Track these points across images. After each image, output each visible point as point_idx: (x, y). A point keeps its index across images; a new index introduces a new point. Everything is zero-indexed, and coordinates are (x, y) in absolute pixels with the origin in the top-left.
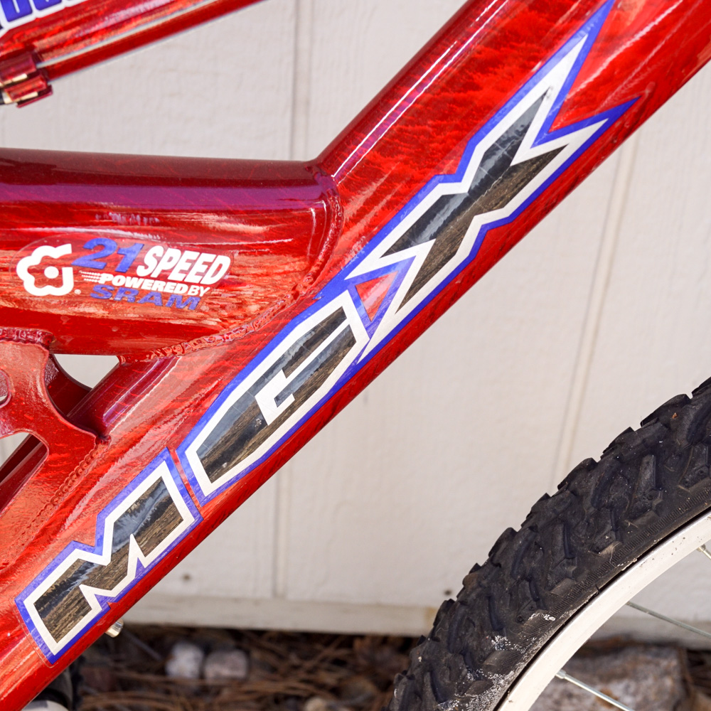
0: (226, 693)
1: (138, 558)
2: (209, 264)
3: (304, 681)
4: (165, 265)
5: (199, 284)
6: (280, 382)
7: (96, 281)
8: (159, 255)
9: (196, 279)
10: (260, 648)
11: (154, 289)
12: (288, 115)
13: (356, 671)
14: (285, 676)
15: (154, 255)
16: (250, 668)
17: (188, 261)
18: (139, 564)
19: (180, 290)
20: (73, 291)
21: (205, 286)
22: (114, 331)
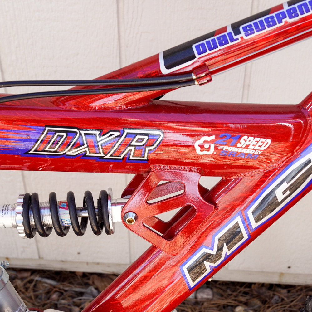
0: (205, 304)
1: (226, 251)
2: (263, 142)
3: (233, 300)
4: (247, 143)
5: (259, 150)
6: (285, 186)
7: (222, 149)
8: (246, 139)
9: (258, 148)
10: (216, 287)
11: (242, 152)
12: (242, 90)
13: (253, 296)
14: (226, 298)
15: (244, 139)
16: (213, 295)
17: (256, 141)
18: (226, 253)
19: (252, 152)
20: (213, 153)
21: (261, 151)
22: (225, 167)
